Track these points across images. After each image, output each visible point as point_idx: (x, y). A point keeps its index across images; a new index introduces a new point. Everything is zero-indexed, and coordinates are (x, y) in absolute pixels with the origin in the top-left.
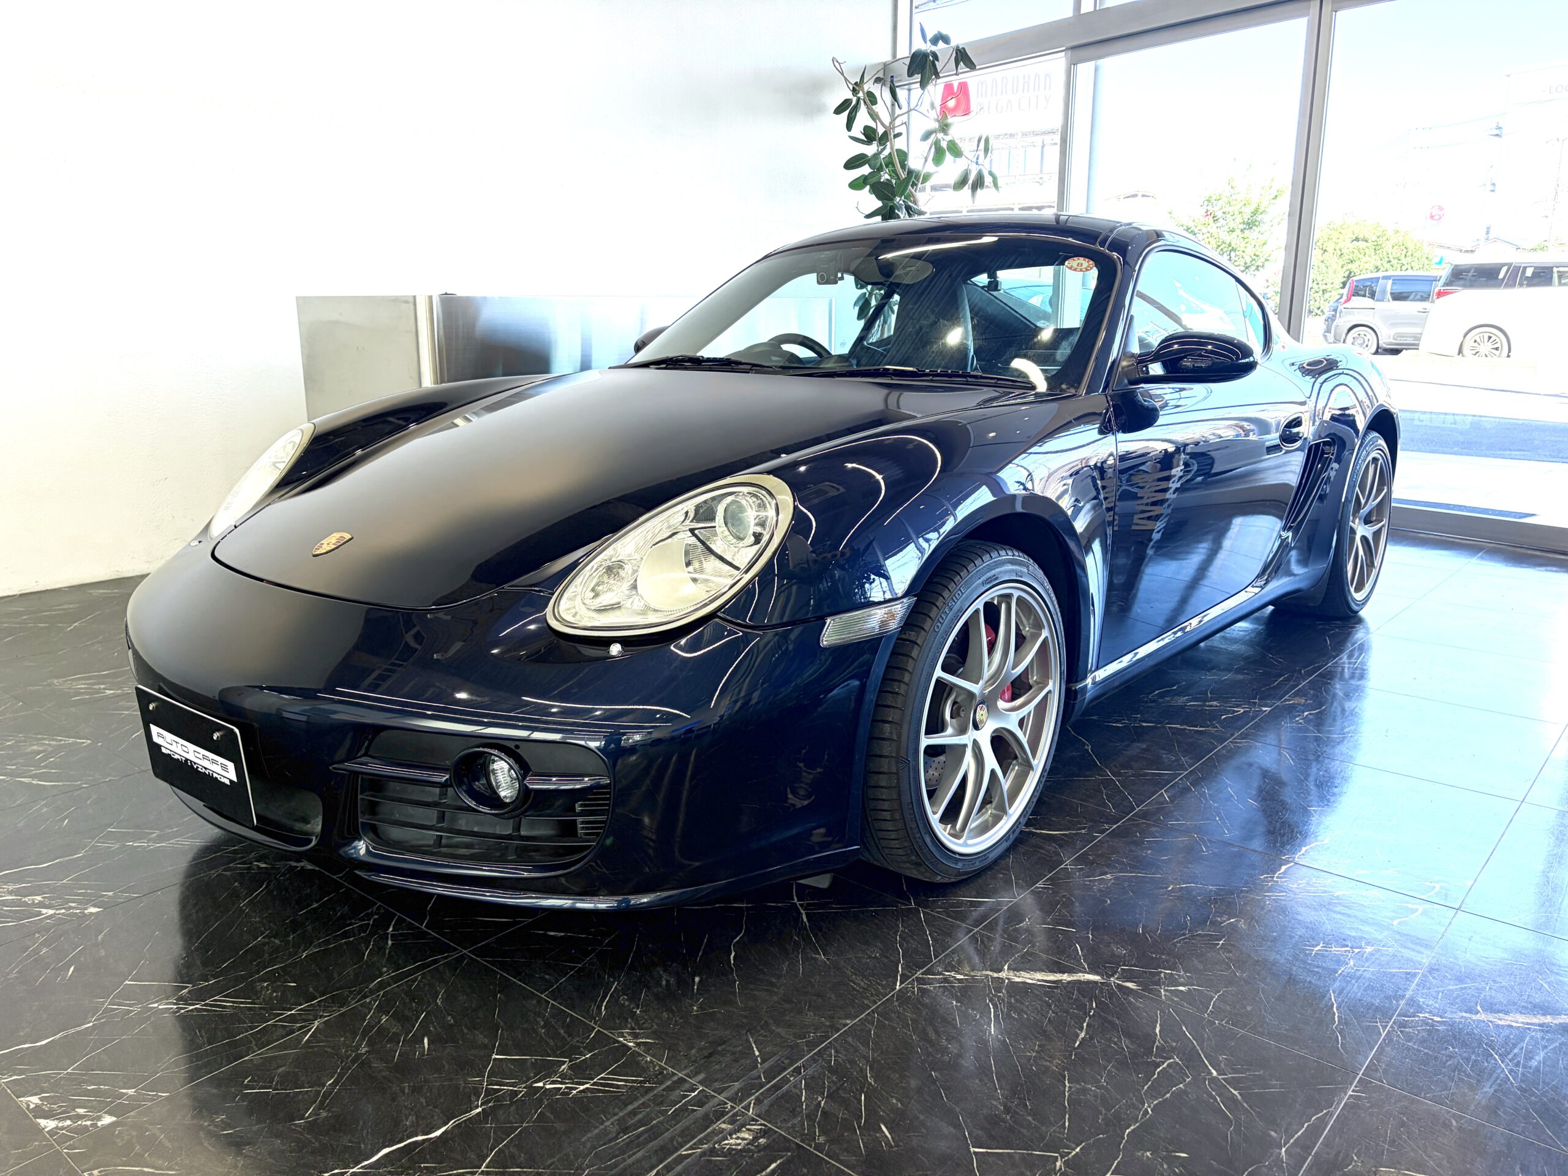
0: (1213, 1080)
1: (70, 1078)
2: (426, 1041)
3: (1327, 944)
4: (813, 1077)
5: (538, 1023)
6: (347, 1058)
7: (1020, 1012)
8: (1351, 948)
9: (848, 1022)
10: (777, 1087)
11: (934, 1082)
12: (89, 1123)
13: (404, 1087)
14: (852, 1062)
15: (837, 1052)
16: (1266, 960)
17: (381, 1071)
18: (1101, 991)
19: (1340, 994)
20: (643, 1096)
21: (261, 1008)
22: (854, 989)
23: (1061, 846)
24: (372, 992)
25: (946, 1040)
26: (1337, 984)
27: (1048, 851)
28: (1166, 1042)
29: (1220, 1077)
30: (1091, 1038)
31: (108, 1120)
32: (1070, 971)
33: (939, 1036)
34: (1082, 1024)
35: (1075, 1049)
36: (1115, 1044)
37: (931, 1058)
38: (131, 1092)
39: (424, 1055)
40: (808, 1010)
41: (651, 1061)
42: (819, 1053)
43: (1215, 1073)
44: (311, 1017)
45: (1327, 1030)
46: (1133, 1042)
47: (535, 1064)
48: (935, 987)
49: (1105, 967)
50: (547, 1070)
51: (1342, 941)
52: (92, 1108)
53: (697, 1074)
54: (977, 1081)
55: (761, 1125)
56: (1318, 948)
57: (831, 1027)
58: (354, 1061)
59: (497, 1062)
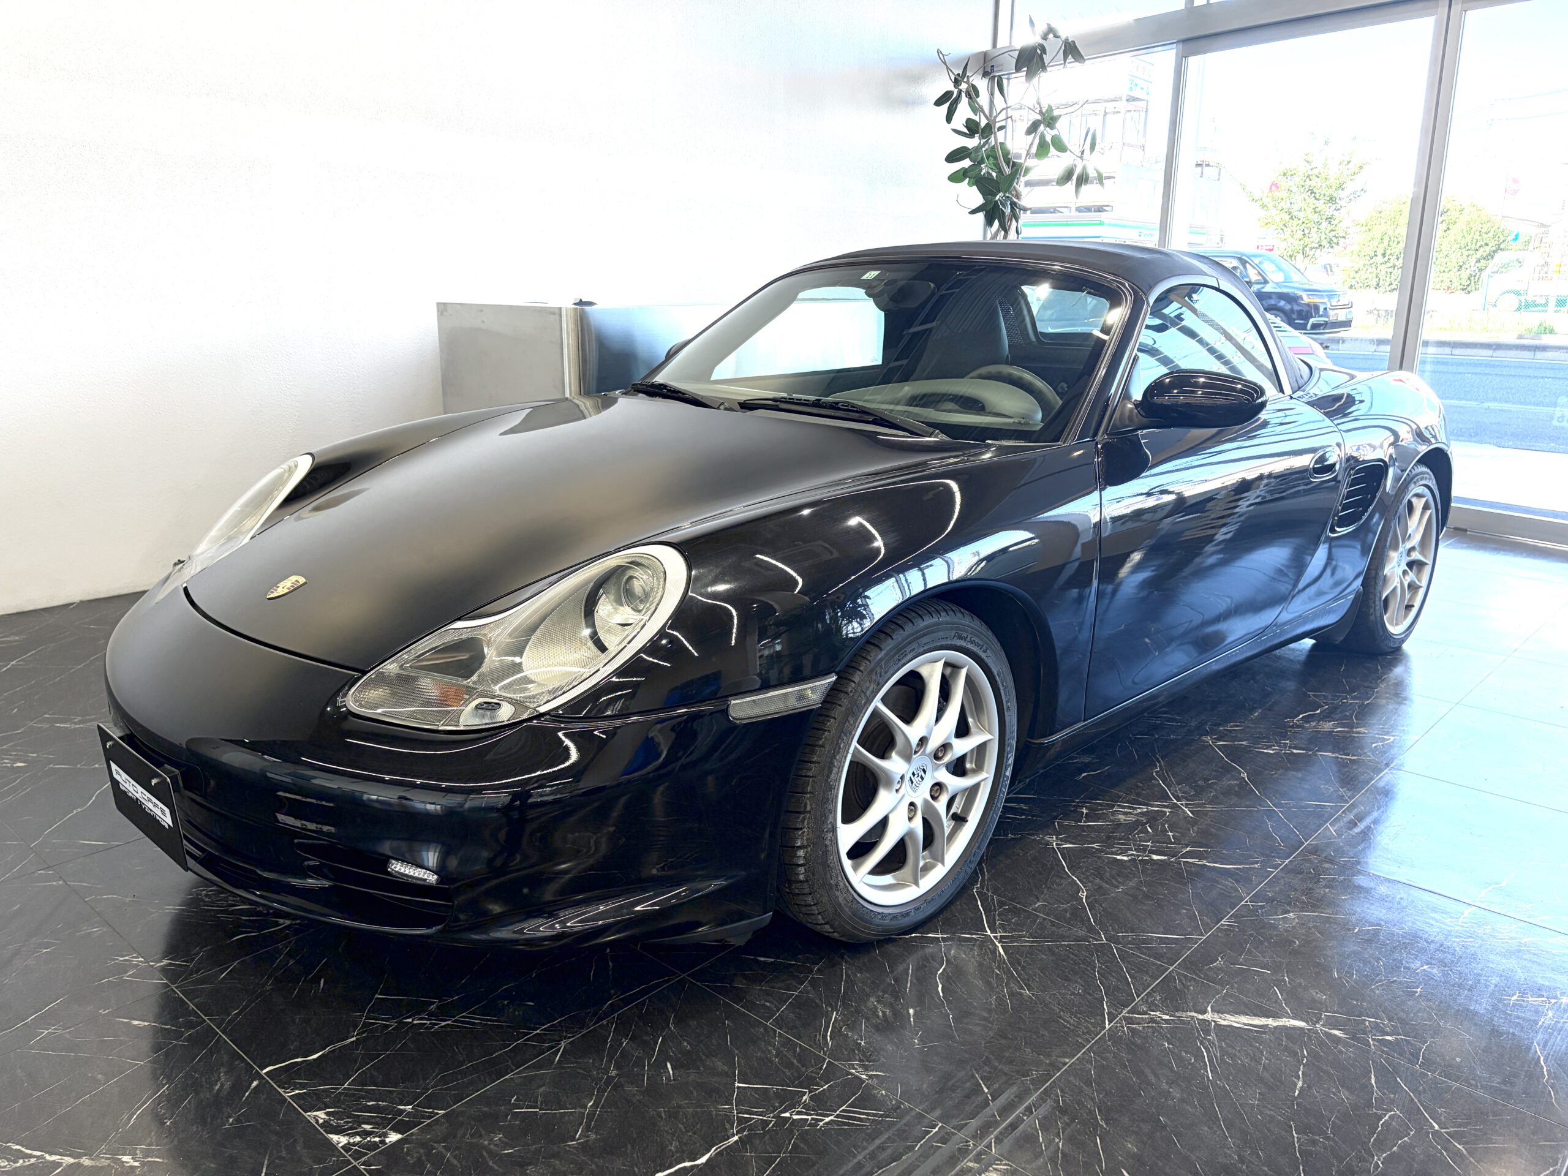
0: (1436, 1133)
1: (348, 1094)
2: (669, 1066)
3: (1523, 994)
4: (1045, 1118)
5: (770, 1052)
6: (601, 1081)
7: (1232, 1057)
8: (1548, 998)
9: (1067, 1060)
10: (1013, 1126)
11: (1164, 1127)
12: (377, 1139)
13: (660, 1112)
14: (1080, 1103)
15: (1062, 1091)
16: (1468, 1010)
17: (634, 1095)
18: (1309, 1038)
19: (1545, 1046)
20: (887, 1130)
21: (509, 1027)
22: (1065, 1027)
23: (1237, 881)
24: (606, 1015)
25: (1167, 1083)
26: (1540, 1037)
27: (1226, 886)
28: (1384, 1094)
29: (1443, 1131)
30: (1309, 1087)
31: (393, 1137)
32: (1275, 1016)
33: (1159, 1078)
34: (1298, 1072)
35: (1296, 1098)
36: (1334, 1095)
37: (1155, 1102)
38: (409, 1108)
39: (671, 1081)
40: (1025, 1047)
41: (887, 1095)
42: (1045, 1092)
43: (1437, 1127)
44: (556, 1038)
45: (1539, 1084)
46: (1352, 1093)
47: (777, 1094)
48: (1144, 1027)
49: (1309, 1013)
50: (791, 1101)
51: (1539, 991)
52: (376, 1124)
53: (933, 1109)
54: (1206, 1128)
55: (1006, 1165)
56: (1515, 998)
57: (1051, 1064)
58: (607, 1084)
59: (741, 1089)
